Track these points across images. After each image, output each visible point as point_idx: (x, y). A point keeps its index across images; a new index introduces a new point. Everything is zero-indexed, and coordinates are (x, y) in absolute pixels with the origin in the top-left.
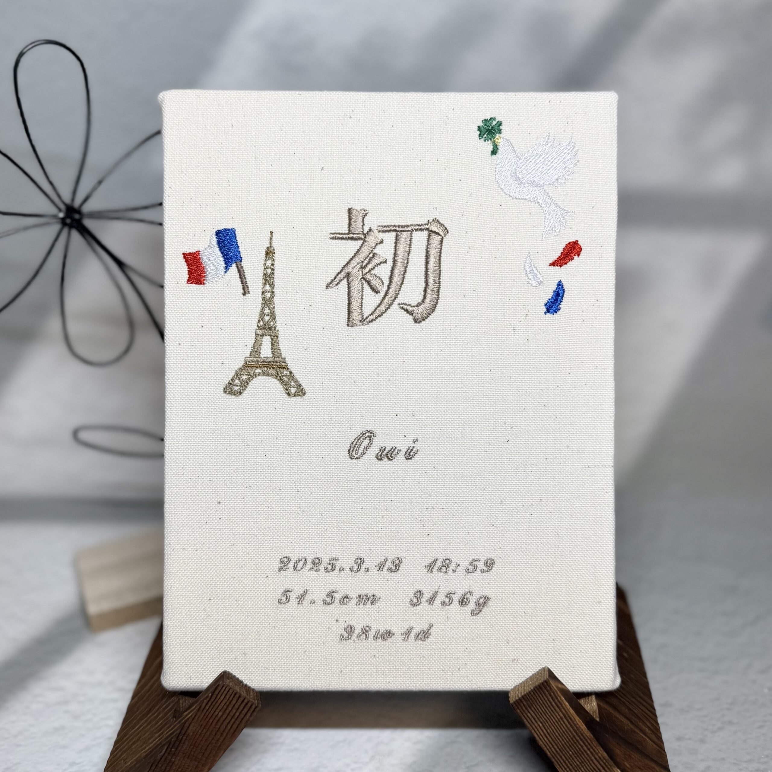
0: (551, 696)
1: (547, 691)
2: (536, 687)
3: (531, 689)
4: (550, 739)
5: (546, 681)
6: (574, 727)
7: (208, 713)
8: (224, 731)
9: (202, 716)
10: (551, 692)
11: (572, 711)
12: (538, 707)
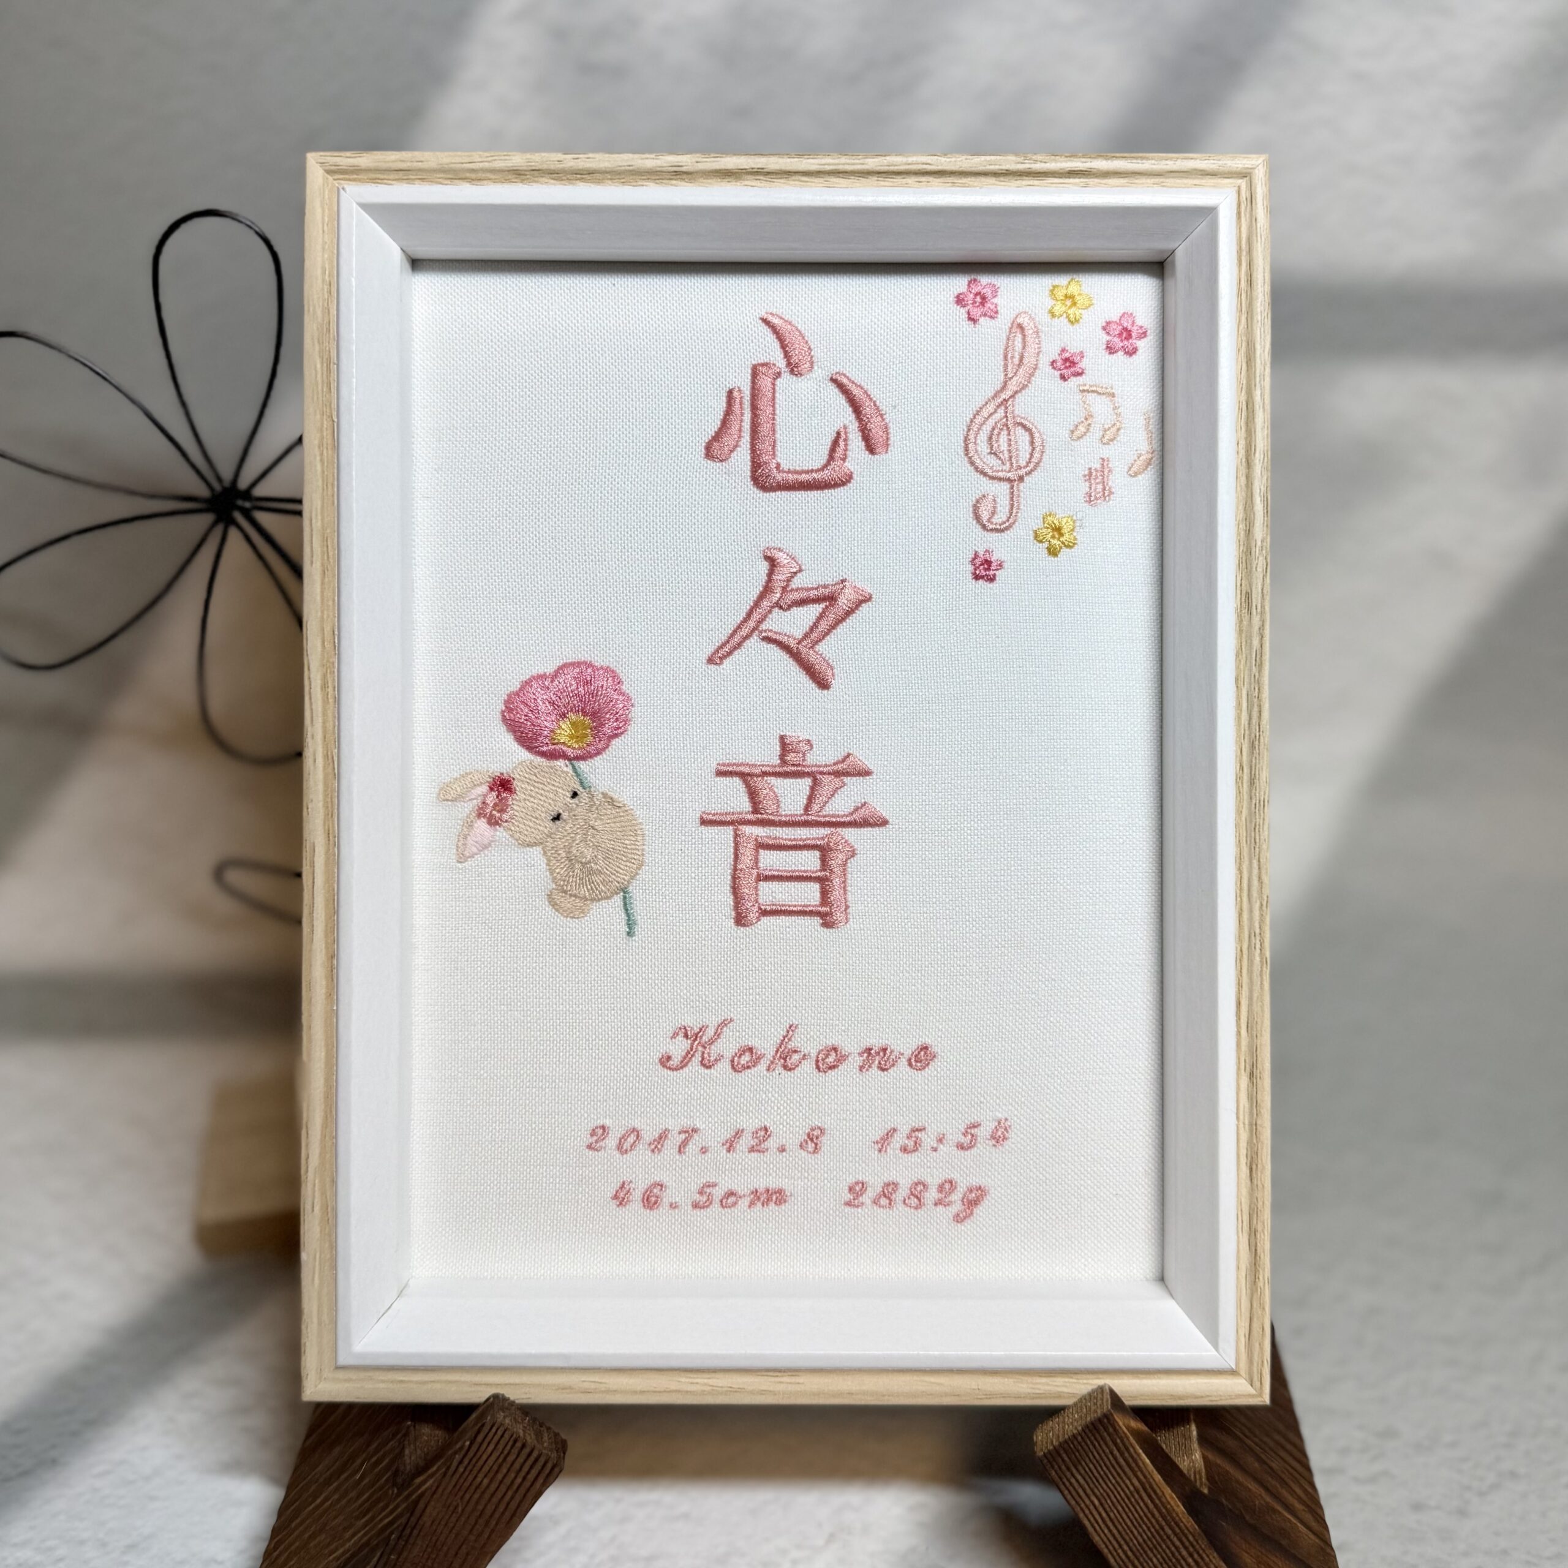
0: (1116, 1444)
1: (1109, 1435)
2: (1087, 1427)
3: (1076, 1428)
4: (1115, 1531)
5: (1105, 1416)
6: (1162, 1508)
7: (462, 1480)
8: (491, 1516)
9: (450, 1487)
10: (1115, 1436)
11: (1158, 1477)
12: (1091, 1466)
